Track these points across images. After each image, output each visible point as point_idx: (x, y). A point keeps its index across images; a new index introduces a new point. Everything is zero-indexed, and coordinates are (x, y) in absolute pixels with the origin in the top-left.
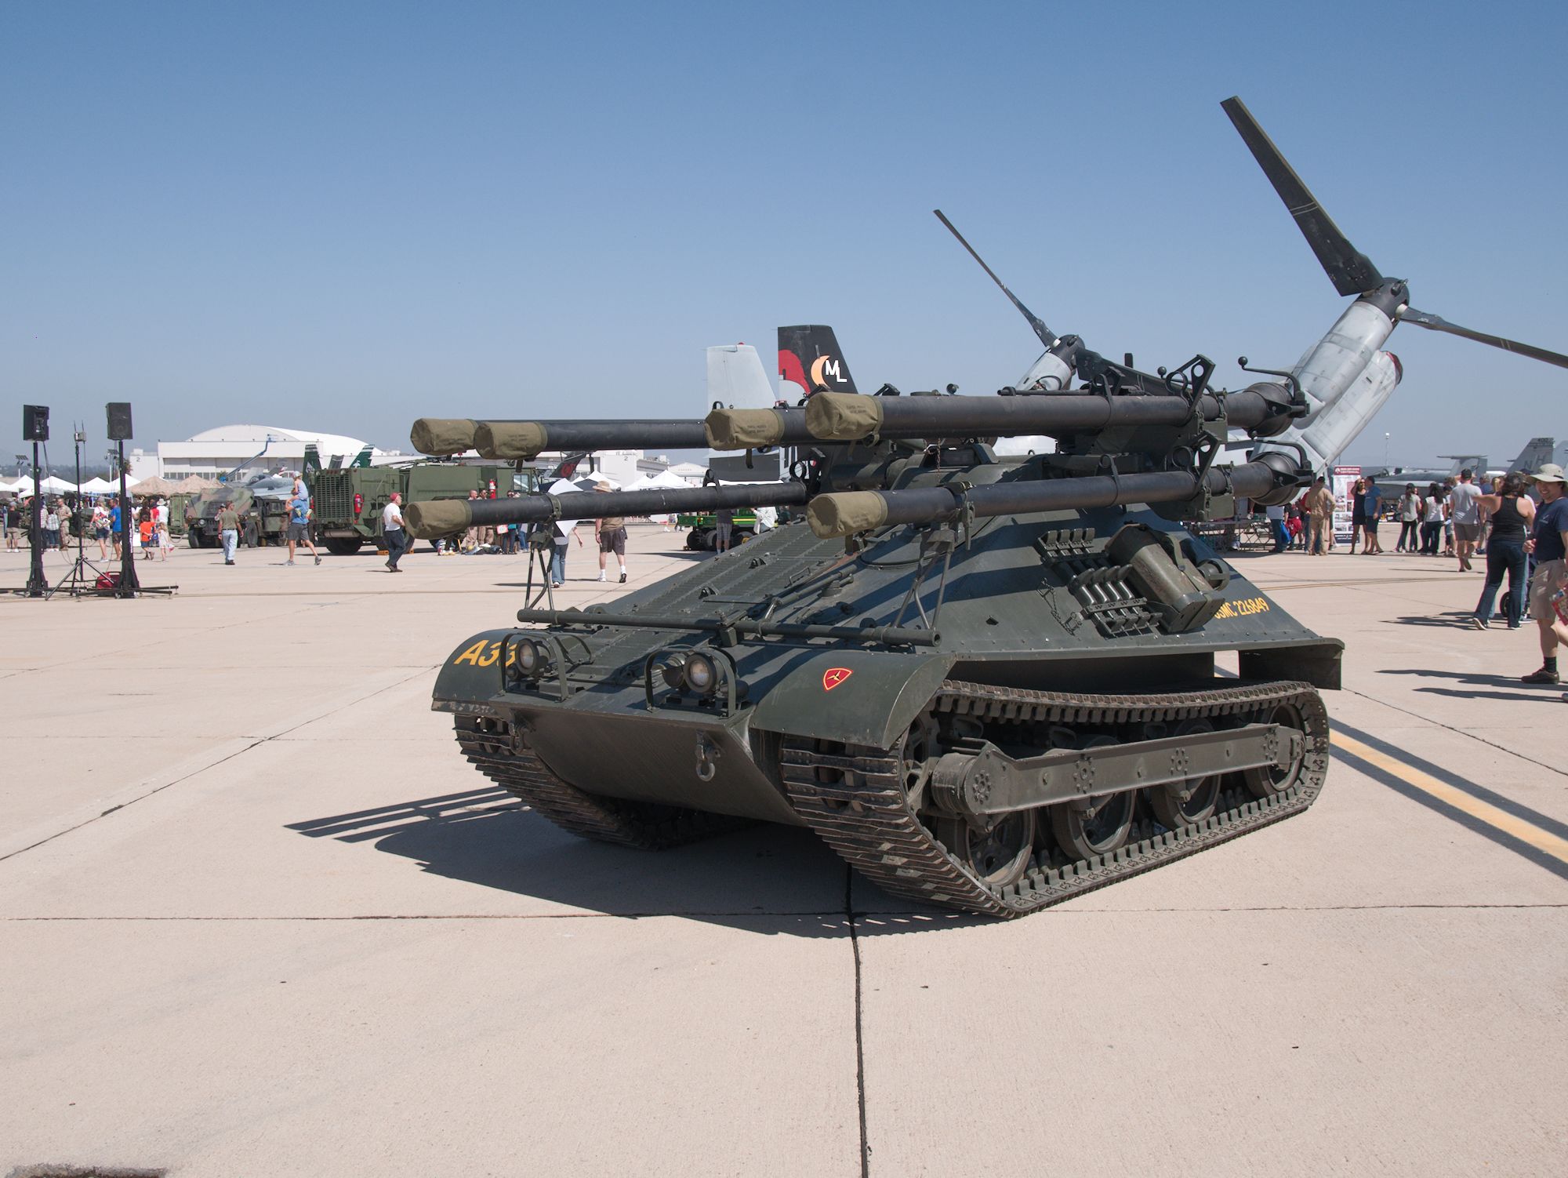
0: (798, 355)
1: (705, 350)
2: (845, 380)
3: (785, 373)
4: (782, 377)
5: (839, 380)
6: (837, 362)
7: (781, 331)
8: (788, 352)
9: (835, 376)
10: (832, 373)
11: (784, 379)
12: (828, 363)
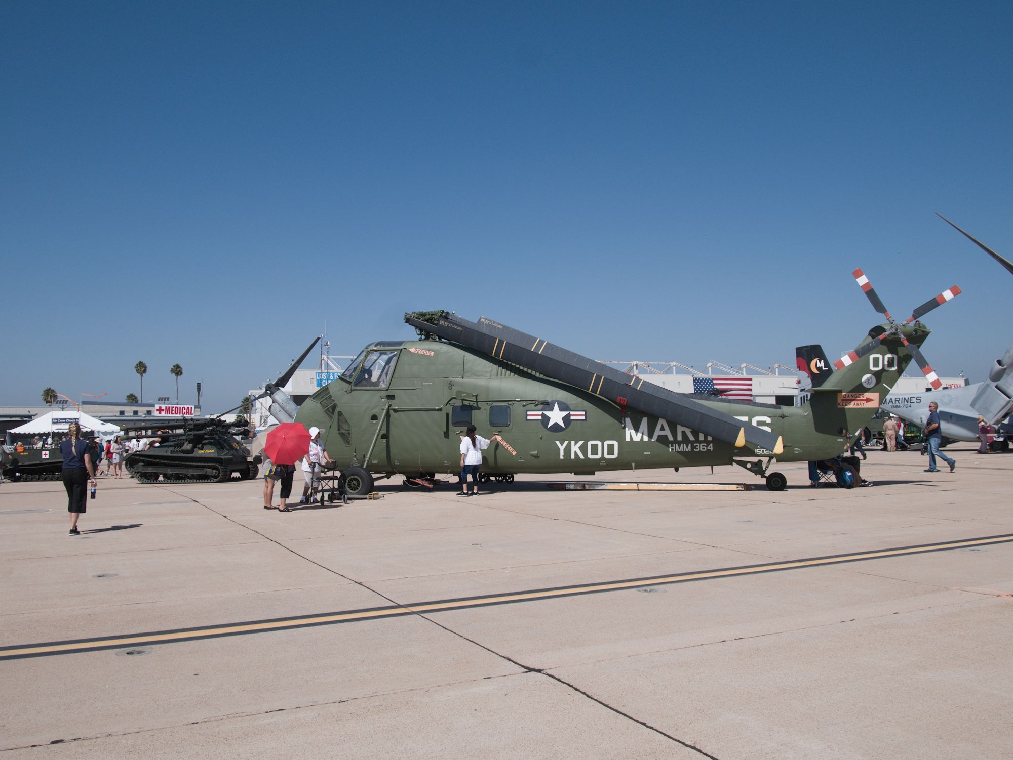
0: (804, 359)
1: (841, 353)
2: (827, 369)
3: (800, 368)
4: (798, 369)
5: (824, 369)
6: (822, 361)
7: (797, 349)
8: (800, 358)
9: (822, 367)
10: (820, 366)
11: (799, 370)
12: (818, 361)
